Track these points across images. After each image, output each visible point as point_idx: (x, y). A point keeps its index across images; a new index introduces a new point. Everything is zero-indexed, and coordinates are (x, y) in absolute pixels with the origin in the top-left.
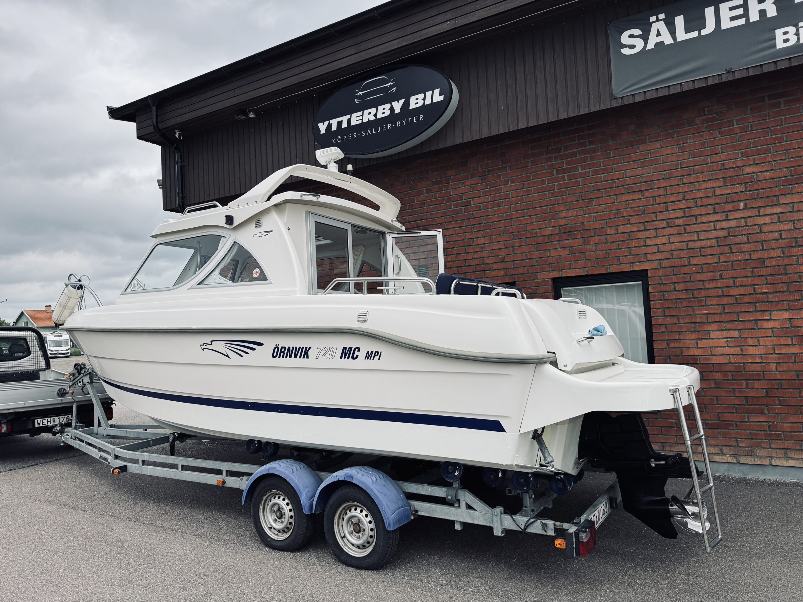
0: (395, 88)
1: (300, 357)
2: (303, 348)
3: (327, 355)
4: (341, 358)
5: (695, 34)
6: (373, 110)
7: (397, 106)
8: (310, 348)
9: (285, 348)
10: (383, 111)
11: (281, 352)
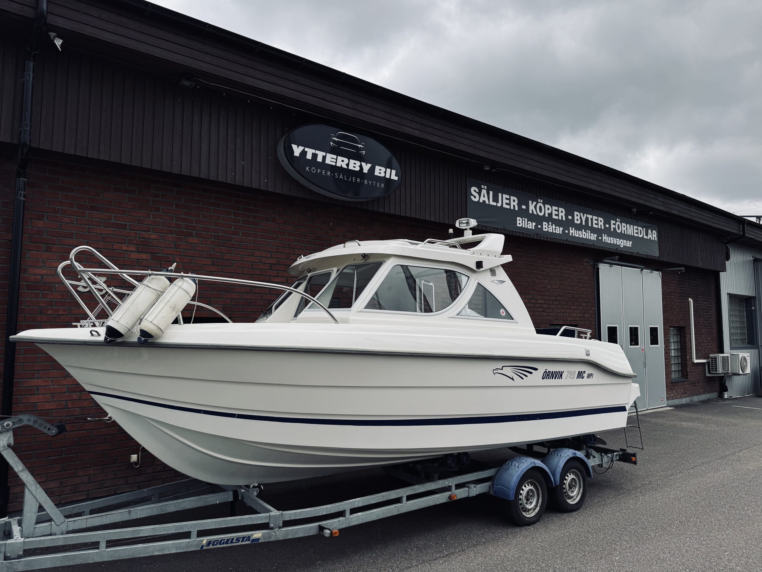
0: (364, 152)
1: (558, 379)
2: (560, 372)
3: (571, 377)
4: (577, 378)
5: (495, 204)
6: (346, 160)
7: (366, 168)
8: (564, 371)
9: (550, 372)
10: (354, 165)
11: (548, 375)
